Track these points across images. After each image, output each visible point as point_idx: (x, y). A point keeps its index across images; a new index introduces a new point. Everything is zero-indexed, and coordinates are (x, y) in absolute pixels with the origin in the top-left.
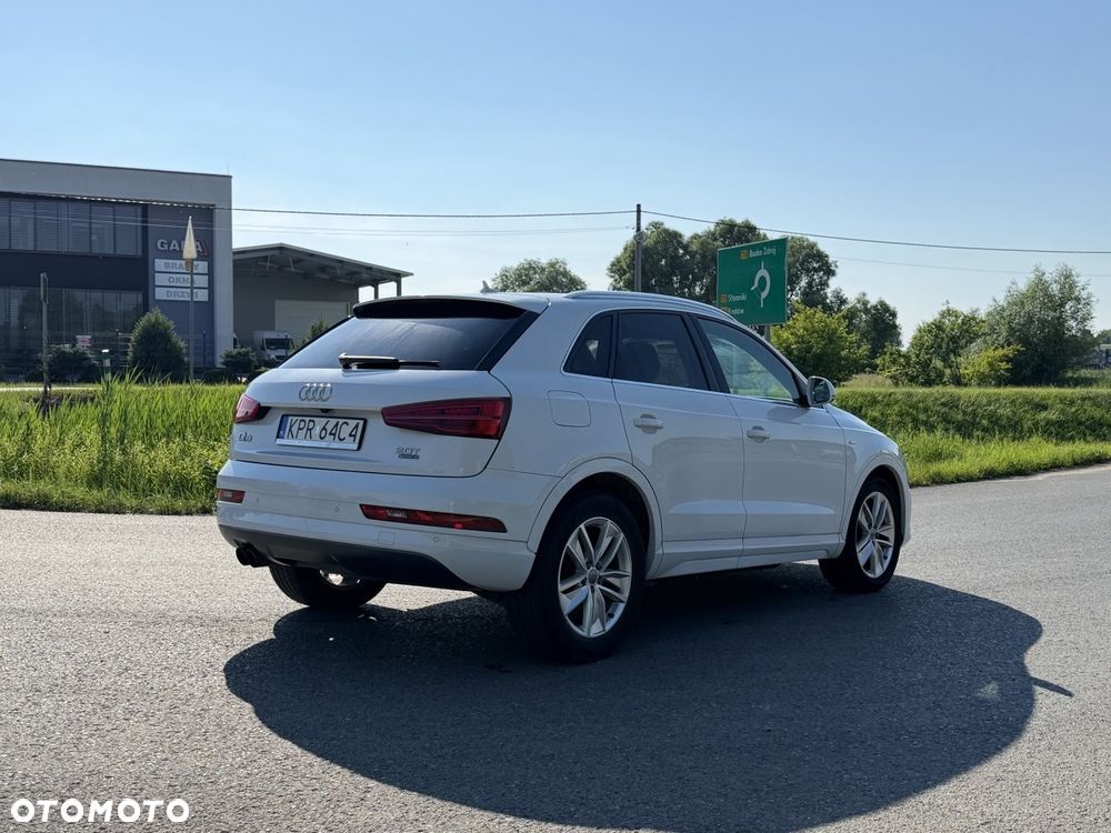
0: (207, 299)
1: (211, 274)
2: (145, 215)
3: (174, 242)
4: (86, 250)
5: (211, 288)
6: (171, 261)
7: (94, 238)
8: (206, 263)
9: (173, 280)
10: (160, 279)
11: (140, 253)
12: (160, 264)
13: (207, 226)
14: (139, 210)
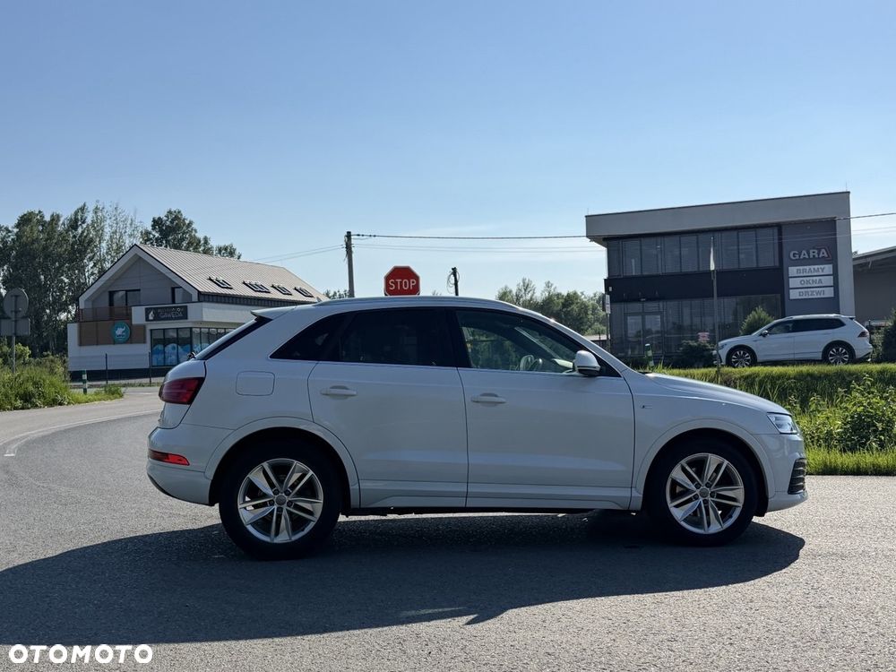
0: (832, 296)
1: (835, 274)
2: (780, 233)
3: (804, 252)
4: (736, 267)
5: (836, 286)
6: (801, 268)
7: (742, 256)
8: (831, 266)
9: (805, 281)
10: (793, 283)
11: (777, 264)
12: (793, 270)
13: (831, 235)
14: (776, 230)
